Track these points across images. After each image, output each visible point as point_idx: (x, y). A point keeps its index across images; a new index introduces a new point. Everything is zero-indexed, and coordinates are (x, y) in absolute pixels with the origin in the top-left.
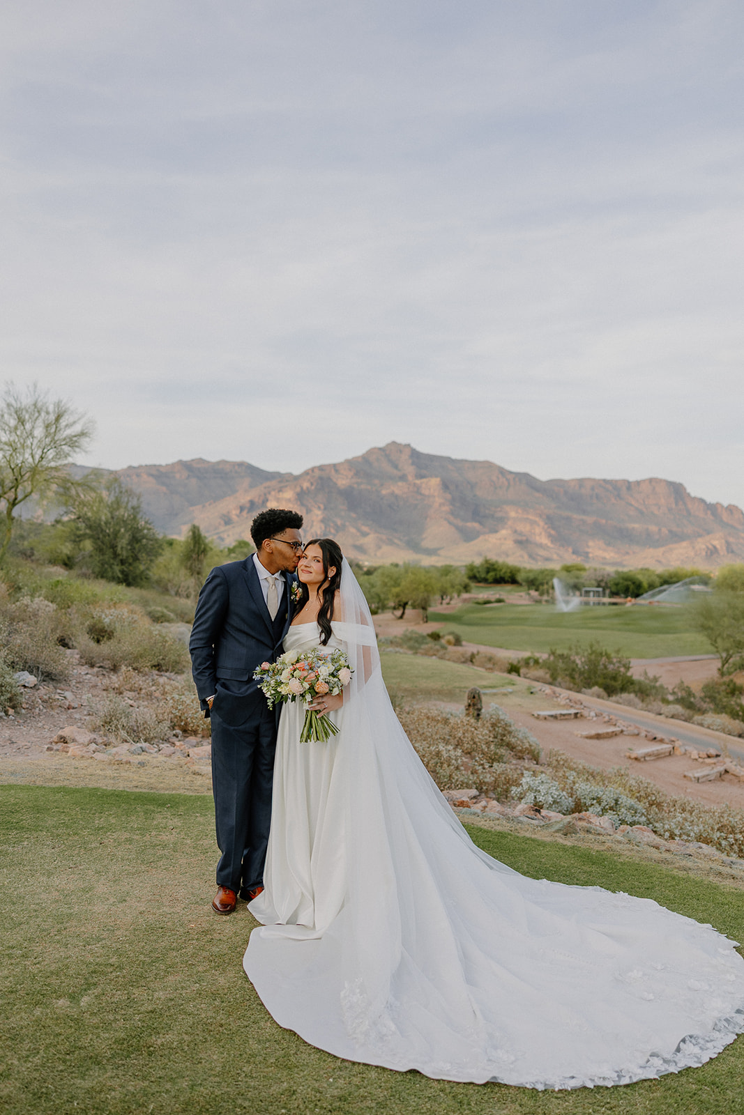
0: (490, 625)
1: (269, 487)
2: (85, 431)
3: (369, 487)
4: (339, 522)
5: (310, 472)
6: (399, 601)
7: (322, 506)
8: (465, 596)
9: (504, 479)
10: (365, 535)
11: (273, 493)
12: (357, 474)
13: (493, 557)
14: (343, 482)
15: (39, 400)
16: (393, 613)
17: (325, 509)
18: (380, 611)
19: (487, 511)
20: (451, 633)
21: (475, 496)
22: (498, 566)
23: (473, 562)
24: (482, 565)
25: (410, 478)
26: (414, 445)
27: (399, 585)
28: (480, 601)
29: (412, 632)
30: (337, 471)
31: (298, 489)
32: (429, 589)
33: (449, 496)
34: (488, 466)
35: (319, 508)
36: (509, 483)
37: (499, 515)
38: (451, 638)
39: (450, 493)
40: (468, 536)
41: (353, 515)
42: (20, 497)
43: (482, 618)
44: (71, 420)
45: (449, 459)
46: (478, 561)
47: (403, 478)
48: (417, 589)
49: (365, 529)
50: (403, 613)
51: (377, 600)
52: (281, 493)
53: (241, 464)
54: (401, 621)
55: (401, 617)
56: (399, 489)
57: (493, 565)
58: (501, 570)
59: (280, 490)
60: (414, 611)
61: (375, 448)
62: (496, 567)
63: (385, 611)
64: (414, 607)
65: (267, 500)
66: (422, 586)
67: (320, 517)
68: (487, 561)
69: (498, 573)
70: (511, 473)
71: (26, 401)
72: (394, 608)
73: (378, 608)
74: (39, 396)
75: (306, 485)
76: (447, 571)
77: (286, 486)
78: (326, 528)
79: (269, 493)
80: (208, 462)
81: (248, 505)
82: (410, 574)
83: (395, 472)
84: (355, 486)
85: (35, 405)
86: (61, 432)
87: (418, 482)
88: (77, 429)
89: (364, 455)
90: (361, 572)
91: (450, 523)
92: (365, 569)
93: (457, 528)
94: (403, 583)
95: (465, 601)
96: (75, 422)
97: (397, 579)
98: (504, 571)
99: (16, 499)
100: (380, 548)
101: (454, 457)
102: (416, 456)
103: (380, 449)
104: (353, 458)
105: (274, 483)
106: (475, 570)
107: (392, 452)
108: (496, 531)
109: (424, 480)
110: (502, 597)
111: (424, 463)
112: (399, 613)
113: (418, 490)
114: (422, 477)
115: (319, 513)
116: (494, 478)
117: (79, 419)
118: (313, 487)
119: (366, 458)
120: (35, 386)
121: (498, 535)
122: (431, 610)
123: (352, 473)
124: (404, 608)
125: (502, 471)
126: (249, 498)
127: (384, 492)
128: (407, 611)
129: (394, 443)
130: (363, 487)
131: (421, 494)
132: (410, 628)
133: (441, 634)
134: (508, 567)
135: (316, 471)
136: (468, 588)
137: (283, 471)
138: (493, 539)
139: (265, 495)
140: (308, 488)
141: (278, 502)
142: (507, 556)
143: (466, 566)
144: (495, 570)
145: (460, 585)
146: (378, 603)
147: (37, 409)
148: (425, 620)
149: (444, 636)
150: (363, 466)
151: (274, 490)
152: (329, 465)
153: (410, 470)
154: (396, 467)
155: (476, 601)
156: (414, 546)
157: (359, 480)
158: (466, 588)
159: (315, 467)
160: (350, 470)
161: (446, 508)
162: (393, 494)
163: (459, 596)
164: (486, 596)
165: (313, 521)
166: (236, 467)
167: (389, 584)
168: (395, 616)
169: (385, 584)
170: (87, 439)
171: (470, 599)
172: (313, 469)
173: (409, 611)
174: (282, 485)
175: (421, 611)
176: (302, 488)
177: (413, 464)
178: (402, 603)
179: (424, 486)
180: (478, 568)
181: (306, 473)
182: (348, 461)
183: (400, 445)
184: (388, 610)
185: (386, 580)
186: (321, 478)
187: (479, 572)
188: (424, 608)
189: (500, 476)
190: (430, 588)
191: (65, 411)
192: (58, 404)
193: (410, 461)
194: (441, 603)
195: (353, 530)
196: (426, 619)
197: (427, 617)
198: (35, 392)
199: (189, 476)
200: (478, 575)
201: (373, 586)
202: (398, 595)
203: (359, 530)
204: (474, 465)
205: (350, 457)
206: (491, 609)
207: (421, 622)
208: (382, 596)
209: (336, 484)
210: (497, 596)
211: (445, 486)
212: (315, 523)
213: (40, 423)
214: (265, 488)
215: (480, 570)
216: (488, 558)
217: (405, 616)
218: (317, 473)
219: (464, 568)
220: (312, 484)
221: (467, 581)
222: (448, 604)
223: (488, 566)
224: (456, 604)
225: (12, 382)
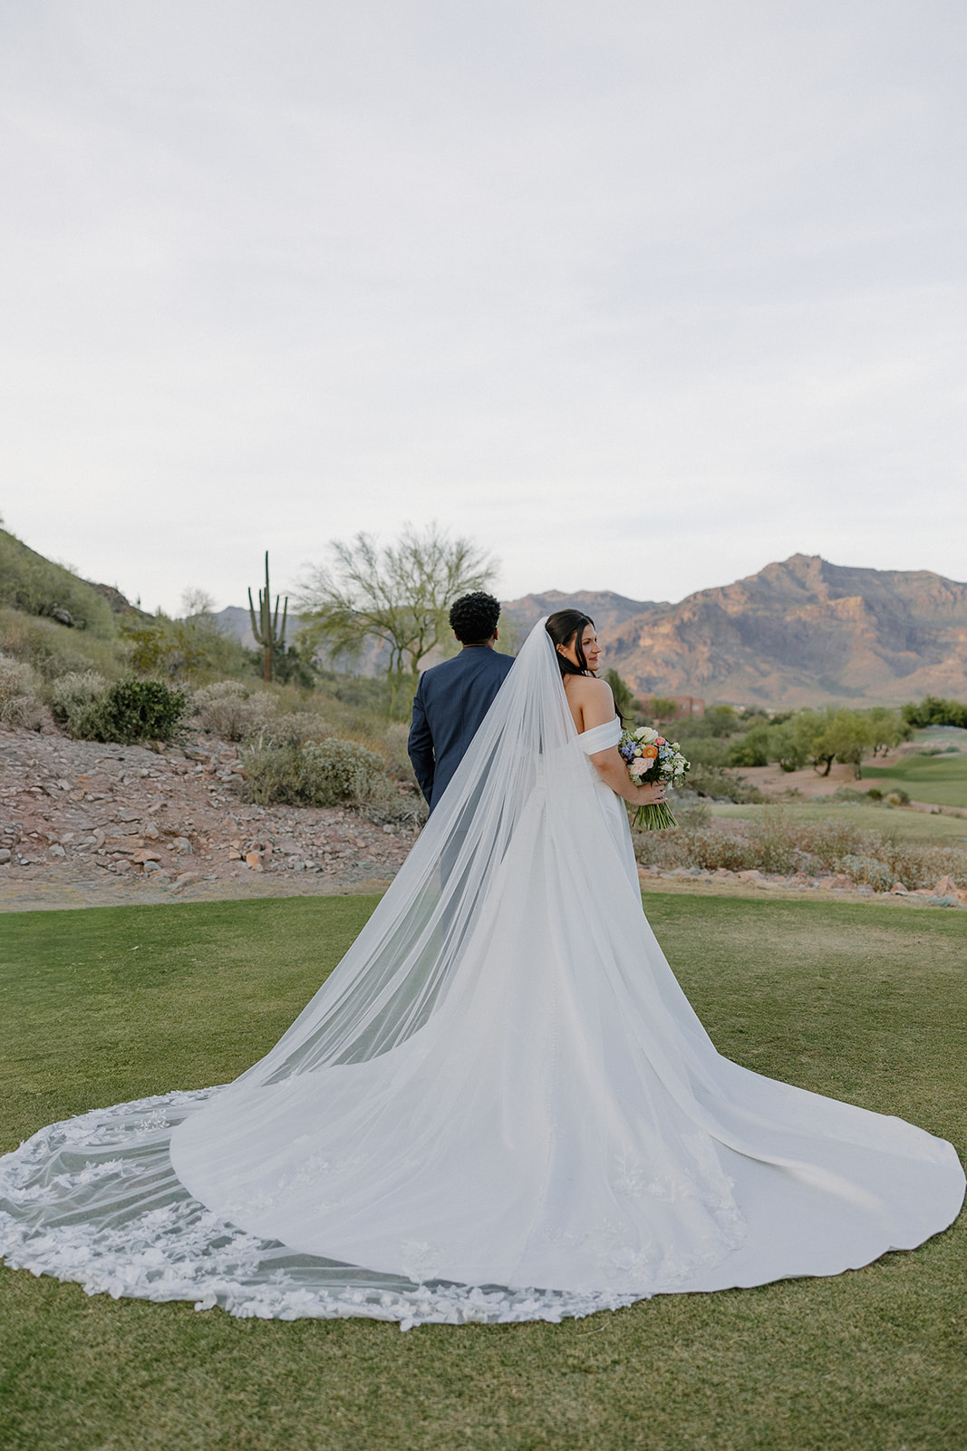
0: (944, 780)
1: (641, 621)
2: (490, 571)
3: (768, 614)
4: (730, 659)
5: (692, 599)
6: (823, 755)
7: (709, 642)
8: (906, 745)
9: (949, 594)
10: (764, 674)
11: (646, 628)
12: (752, 598)
13: (938, 696)
14: (734, 609)
15: (439, 540)
16: (815, 770)
17: (712, 644)
18: (797, 768)
19: (927, 636)
20: (896, 791)
21: (910, 616)
22: (946, 707)
23: (911, 703)
24: (924, 706)
25: (821, 598)
26: (825, 557)
27: (822, 734)
28: (927, 751)
29: (847, 790)
30: (725, 596)
31: (677, 622)
32: (861, 737)
33: (874, 619)
34: (926, 577)
35: (705, 643)
36: (955, 598)
37: (943, 640)
38: (896, 796)
39: (875, 615)
40: (902, 670)
41: (748, 649)
42: (425, 649)
43: (930, 773)
44: (474, 560)
45: (872, 571)
46: (918, 702)
47: (812, 599)
48: (846, 738)
49: (764, 667)
50: (828, 769)
51: (792, 754)
52: (656, 628)
53: (604, 595)
54: (825, 778)
55: (826, 774)
56: (806, 613)
57: (939, 705)
58: (950, 712)
59: (655, 624)
60: (842, 766)
61: (774, 563)
62: (942, 707)
63: (804, 767)
64: (842, 761)
65: (639, 637)
66: (853, 734)
67: (707, 655)
68: (930, 701)
69: (946, 715)
70: (957, 584)
71: (425, 541)
72: (815, 764)
73: (794, 764)
74: (438, 536)
75: (686, 616)
76: (879, 715)
77: (662, 619)
78: (714, 668)
79: (642, 628)
80: (565, 594)
81: (616, 645)
82: (836, 720)
83: (801, 591)
84: (750, 613)
85: (435, 546)
86: (464, 574)
87: (832, 603)
88: (481, 568)
89: (760, 573)
90: (766, 721)
91: (876, 653)
92: (772, 717)
93: (886, 660)
94: (828, 732)
95: (905, 751)
96: (478, 563)
97: (819, 726)
98: (953, 712)
99: (421, 650)
100: (784, 689)
101: (879, 568)
102: (827, 569)
103: (781, 564)
104: (746, 578)
105: (645, 616)
106: (915, 713)
107: (795, 568)
108: (940, 662)
109: (841, 601)
110: (954, 745)
111: (839, 578)
112: (822, 769)
113: (832, 614)
114: (838, 596)
115: (705, 649)
116: (935, 593)
117: (483, 558)
118: (696, 619)
119: (762, 578)
120: (434, 524)
121: (943, 667)
122: (864, 764)
123: (745, 598)
124: (829, 764)
125: (945, 583)
126: (616, 636)
127: (788, 619)
128: (833, 767)
129: (798, 555)
130: (760, 613)
131: (837, 619)
132: (845, 786)
133: (882, 792)
134: (959, 708)
135: (699, 597)
136: (910, 735)
137: (657, 600)
138: (936, 672)
139: (636, 631)
140: (689, 619)
141: (652, 639)
142: (956, 692)
143: (902, 708)
144: (942, 711)
145: (899, 731)
146: (793, 758)
147: (437, 549)
148: (858, 776)
149: (886, 794)
150: (759, 588)
151: (647, 624)
152: (716, 589)
153: (821, 588)
154: (802, 585)
155: (921, 751)
156: (829, 685)
157: (755, 606)
158: (906, 735)
159: (697, 593)
160: (743, 593)
161: (872, 635)
162: (799, 620)
163: (897, 745)
164: (932, 745)
165: (698, 661)
166: (599, 598)
167: (809, 734)
168: (818, 772)
169: (804, 734)
170: (493, 580)
171: (912, 749)
172: (695, 595)
173: (835, 766)
174: (657, 617)
175: (852, 765)
176: (682, 620)
177: (824, 580)
178: (826, 757)
179: (840, 607)
180: (918, 710)
181: (687, 600)
182: (739, 583)
183: (806, 557)
184: (808, 766)
185: (805, 729)
186: (706, 606)
187: (920, 715)
188: (857, 762)
189: (943, 589)
190: (863, 737)
191: (467, 551)
192: (459, 545)
193: (821, 577)
194: (875, 756)
195: (749, 669)
196: (860, 775)
197: (860, 772)
198: (434, 532)
199: (542, 612)
200: (918, 719)
201: (787, 737)
202: (821, 747)
203: (757, 669)
204: (907, 576)
205: (741, 576)
206: (941, 761)
207: (854, 779)
208: (799, 749)
209: (725, 612)
210: (948, 745)
211: (869, 606)
212: (700, 663)
213: (442, 565)
214: (636, 622)
215: (921, 712)
216: (931, 697)
217: (831, 773)
218: (700, 599)
219: (899, 711)
220: (694, 614)
221: (907, 726)
222: (884, 756)
223: (932, 706)
224: (897, 755)
225: (410, 523)
